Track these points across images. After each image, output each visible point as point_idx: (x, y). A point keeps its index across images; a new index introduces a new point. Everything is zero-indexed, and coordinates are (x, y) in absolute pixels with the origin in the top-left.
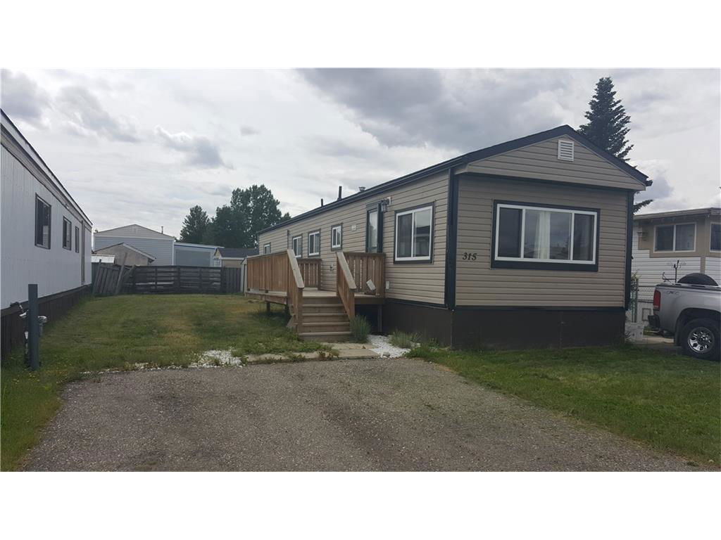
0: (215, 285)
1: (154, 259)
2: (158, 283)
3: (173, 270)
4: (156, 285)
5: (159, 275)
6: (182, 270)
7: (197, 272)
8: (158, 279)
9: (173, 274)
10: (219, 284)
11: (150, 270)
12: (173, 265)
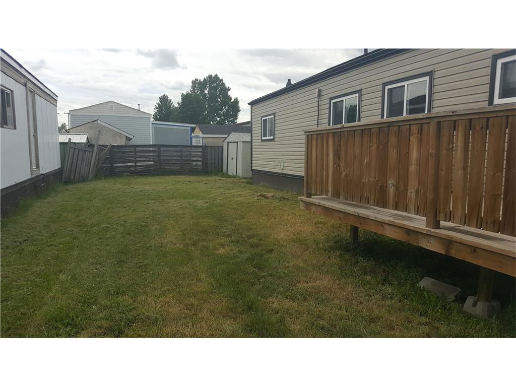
0: (197, 165)
1: (131, 137)
2: (138, 164)
3: (151, 149)
4: (135, 166)
5: (138, 155)
6: (162, 149)
7: (177, 151)
8: (138, 159)
9: (152, 154)
10: (200, 163)
11: (128, 149)
12: (151, 144)
